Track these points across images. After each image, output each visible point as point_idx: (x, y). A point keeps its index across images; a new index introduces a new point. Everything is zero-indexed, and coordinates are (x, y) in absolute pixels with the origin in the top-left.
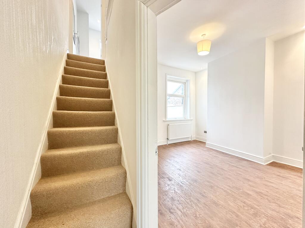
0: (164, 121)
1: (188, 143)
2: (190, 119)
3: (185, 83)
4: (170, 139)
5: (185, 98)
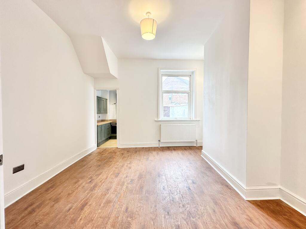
0: (156, 121)
2: (196, 120)
3: (191, 75)
4: (162, 141)
5: (190, 94)
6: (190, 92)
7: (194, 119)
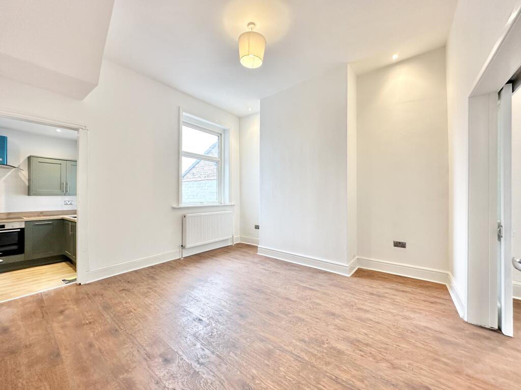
0: (174, 208)
1: (226, 250)
2: (230, 204)
3: (221, 134)
4: (188, 246)
5: (220, 163)
6: (219, 160)
7: (228, 203)
